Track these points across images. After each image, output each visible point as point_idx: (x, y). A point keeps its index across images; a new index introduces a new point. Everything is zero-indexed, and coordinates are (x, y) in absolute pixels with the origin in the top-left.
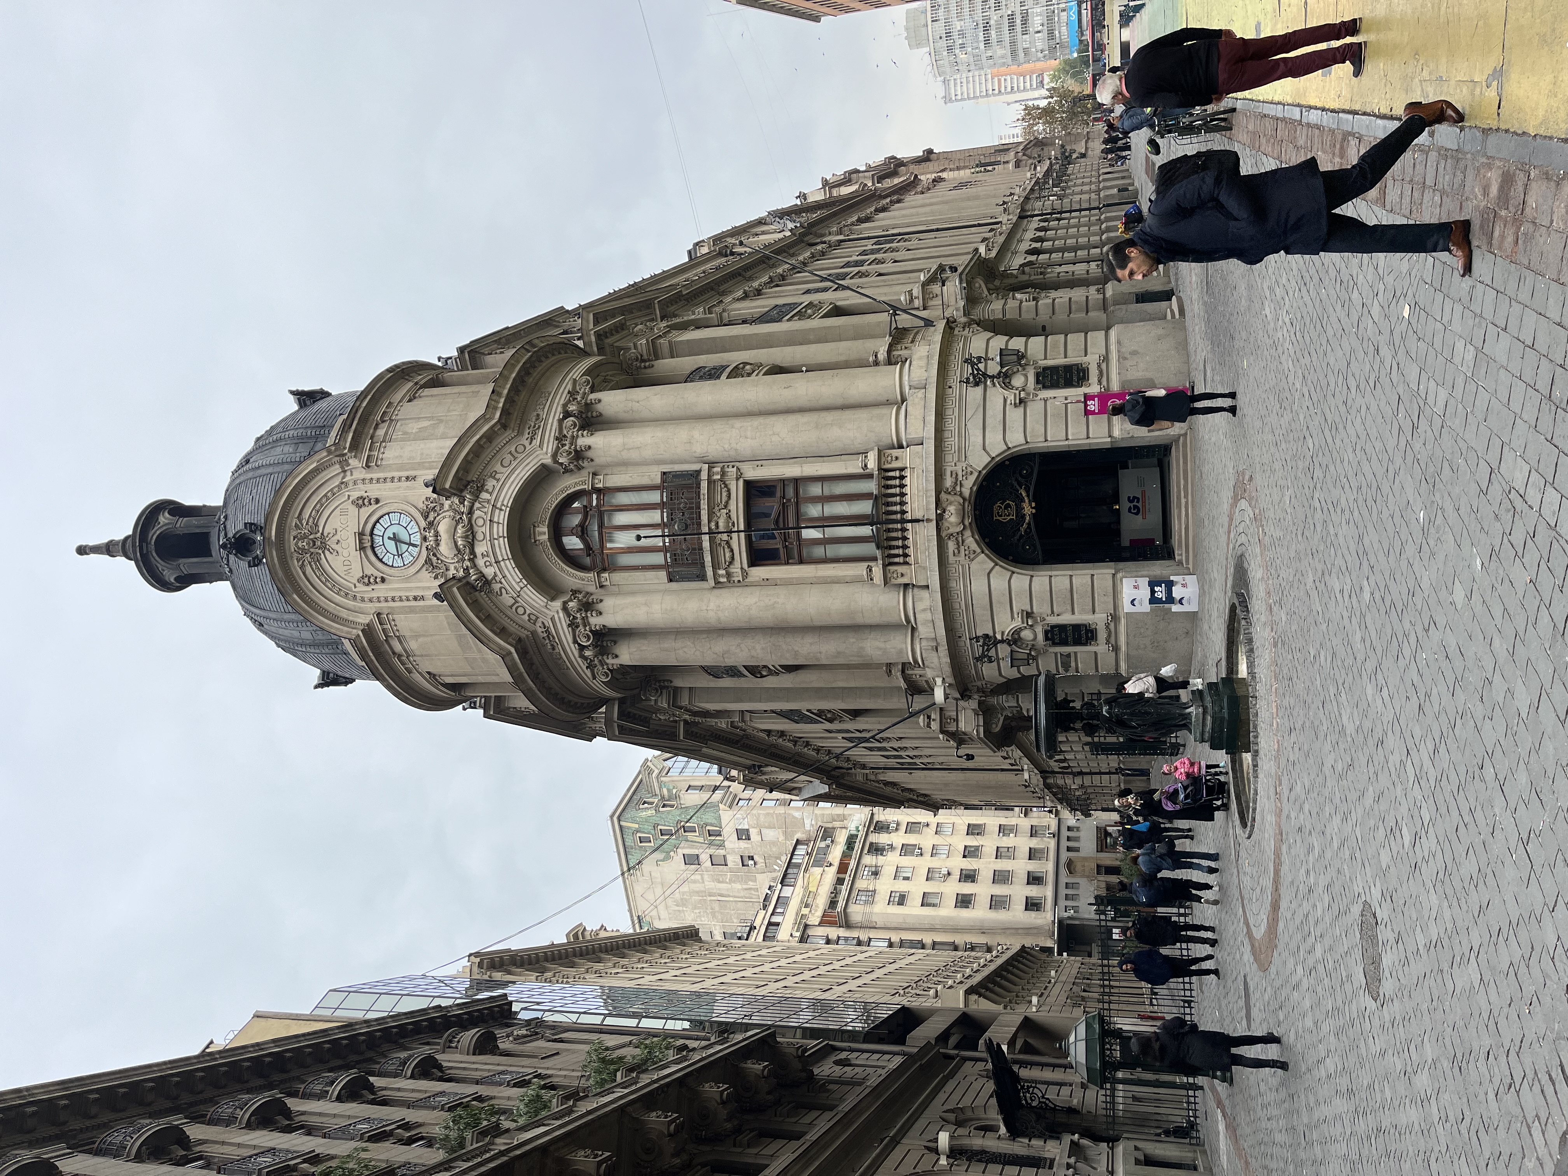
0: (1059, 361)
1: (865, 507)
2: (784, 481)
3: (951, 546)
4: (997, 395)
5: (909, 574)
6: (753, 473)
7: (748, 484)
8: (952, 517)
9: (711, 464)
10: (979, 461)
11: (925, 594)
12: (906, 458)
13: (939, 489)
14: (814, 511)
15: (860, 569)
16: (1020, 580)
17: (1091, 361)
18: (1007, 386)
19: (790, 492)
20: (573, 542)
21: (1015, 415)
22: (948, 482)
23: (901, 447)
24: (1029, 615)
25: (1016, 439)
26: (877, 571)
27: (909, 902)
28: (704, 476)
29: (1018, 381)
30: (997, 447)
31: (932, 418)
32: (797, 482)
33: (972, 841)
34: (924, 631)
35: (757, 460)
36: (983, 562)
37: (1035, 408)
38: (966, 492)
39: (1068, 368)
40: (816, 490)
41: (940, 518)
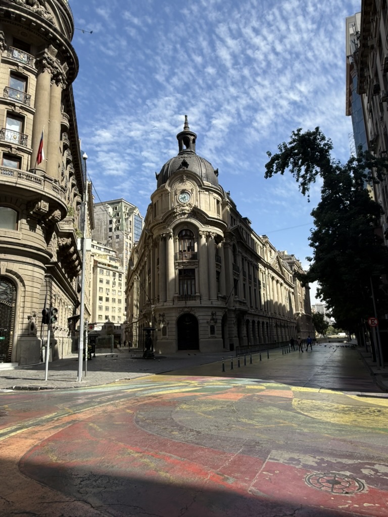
0: (216, 329)
1: (189, 293)
2: (195, 276)
3: (181, 309)
4: (209, 318)
5: (176, 301)
6: (196, 270)
7: (194, 269)
8: (186, 310)
9: (198, 262)
10: (196, 315)
11: (172, 304)
12: (198, 301)
13: (192, 307)
14: (189, 282)
15: (177, 292)
16: (174, 322)
17: (216, 335)
18: (211, 320)
19: (193, 277)
20: (184, 233)
21: (205, 321)
22: (193, 309)
23: (200, 299)
24: (168, 324)
25: (201, 321)
26: (177, 295)
27: (101, 284)
28: (197, 261)
29: (212, 322)
30: (199, 318)
31: (206, 306)
32: (195, 279)
33: (117, 300)
34: (165, 304)
35: (199, 271)
36: (178, 315)
37: (207, 325)
38: (191, 312)
39: (214, 331)
40: (193, 283)
41: (186, 307)
